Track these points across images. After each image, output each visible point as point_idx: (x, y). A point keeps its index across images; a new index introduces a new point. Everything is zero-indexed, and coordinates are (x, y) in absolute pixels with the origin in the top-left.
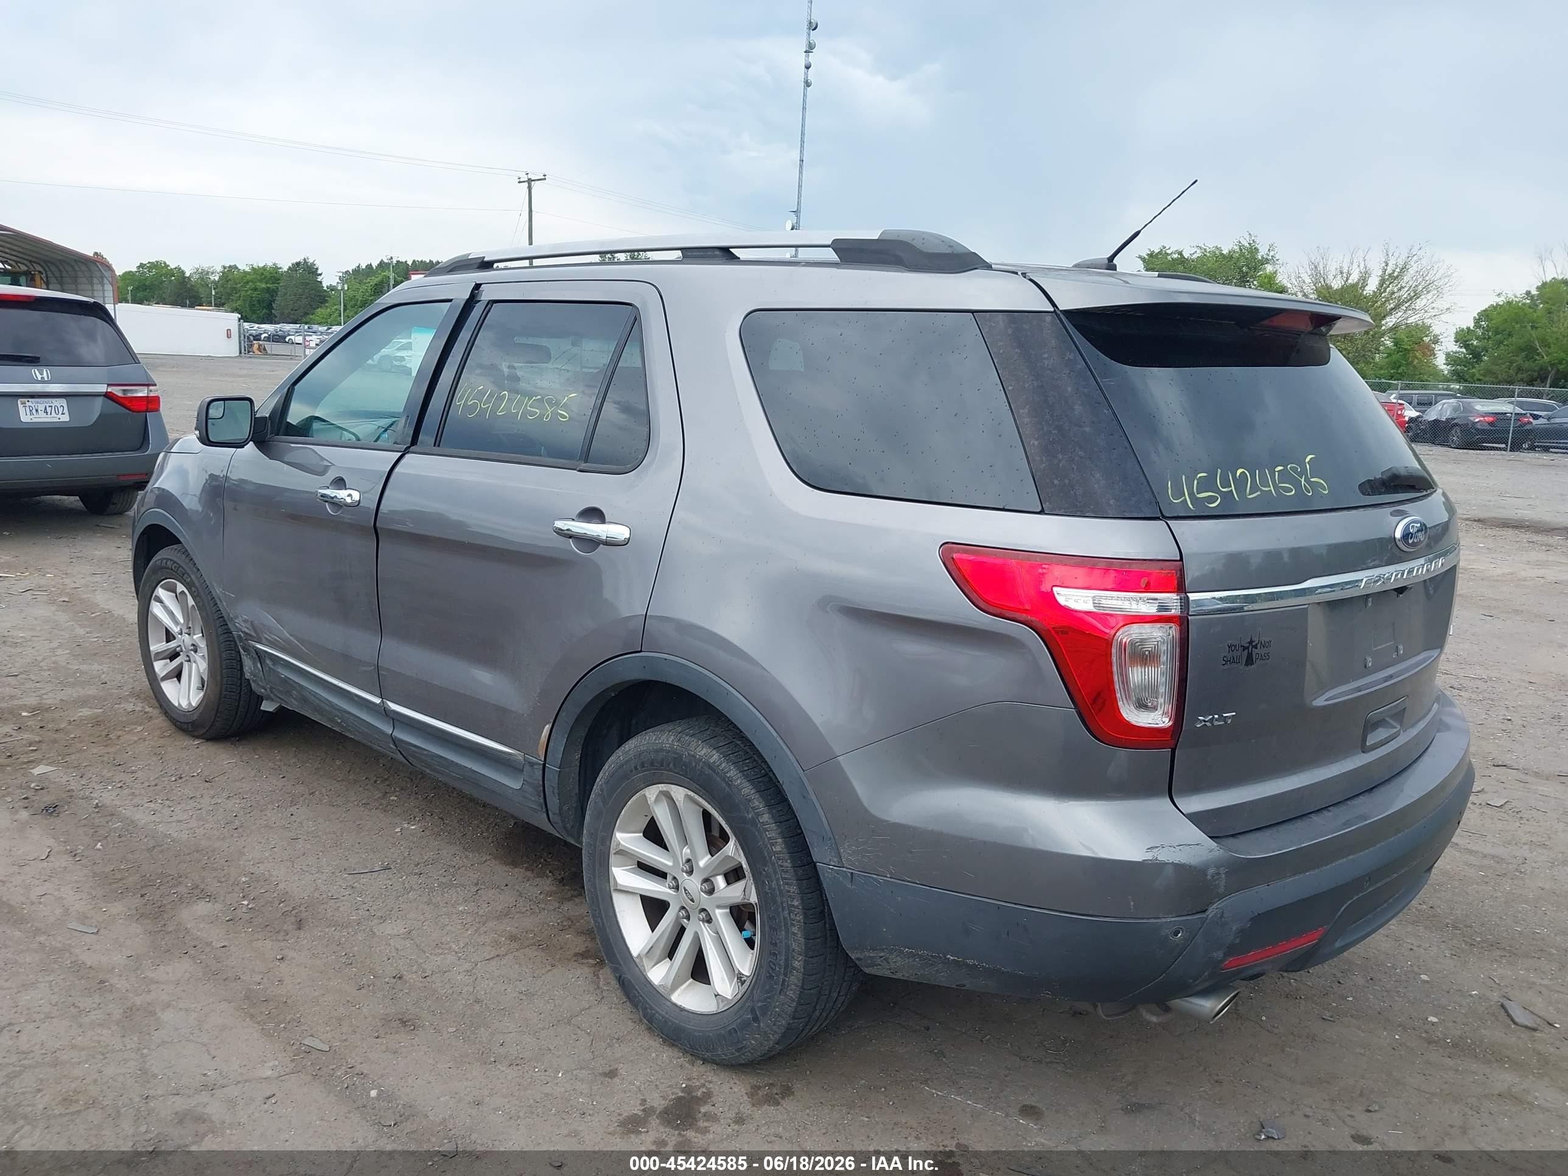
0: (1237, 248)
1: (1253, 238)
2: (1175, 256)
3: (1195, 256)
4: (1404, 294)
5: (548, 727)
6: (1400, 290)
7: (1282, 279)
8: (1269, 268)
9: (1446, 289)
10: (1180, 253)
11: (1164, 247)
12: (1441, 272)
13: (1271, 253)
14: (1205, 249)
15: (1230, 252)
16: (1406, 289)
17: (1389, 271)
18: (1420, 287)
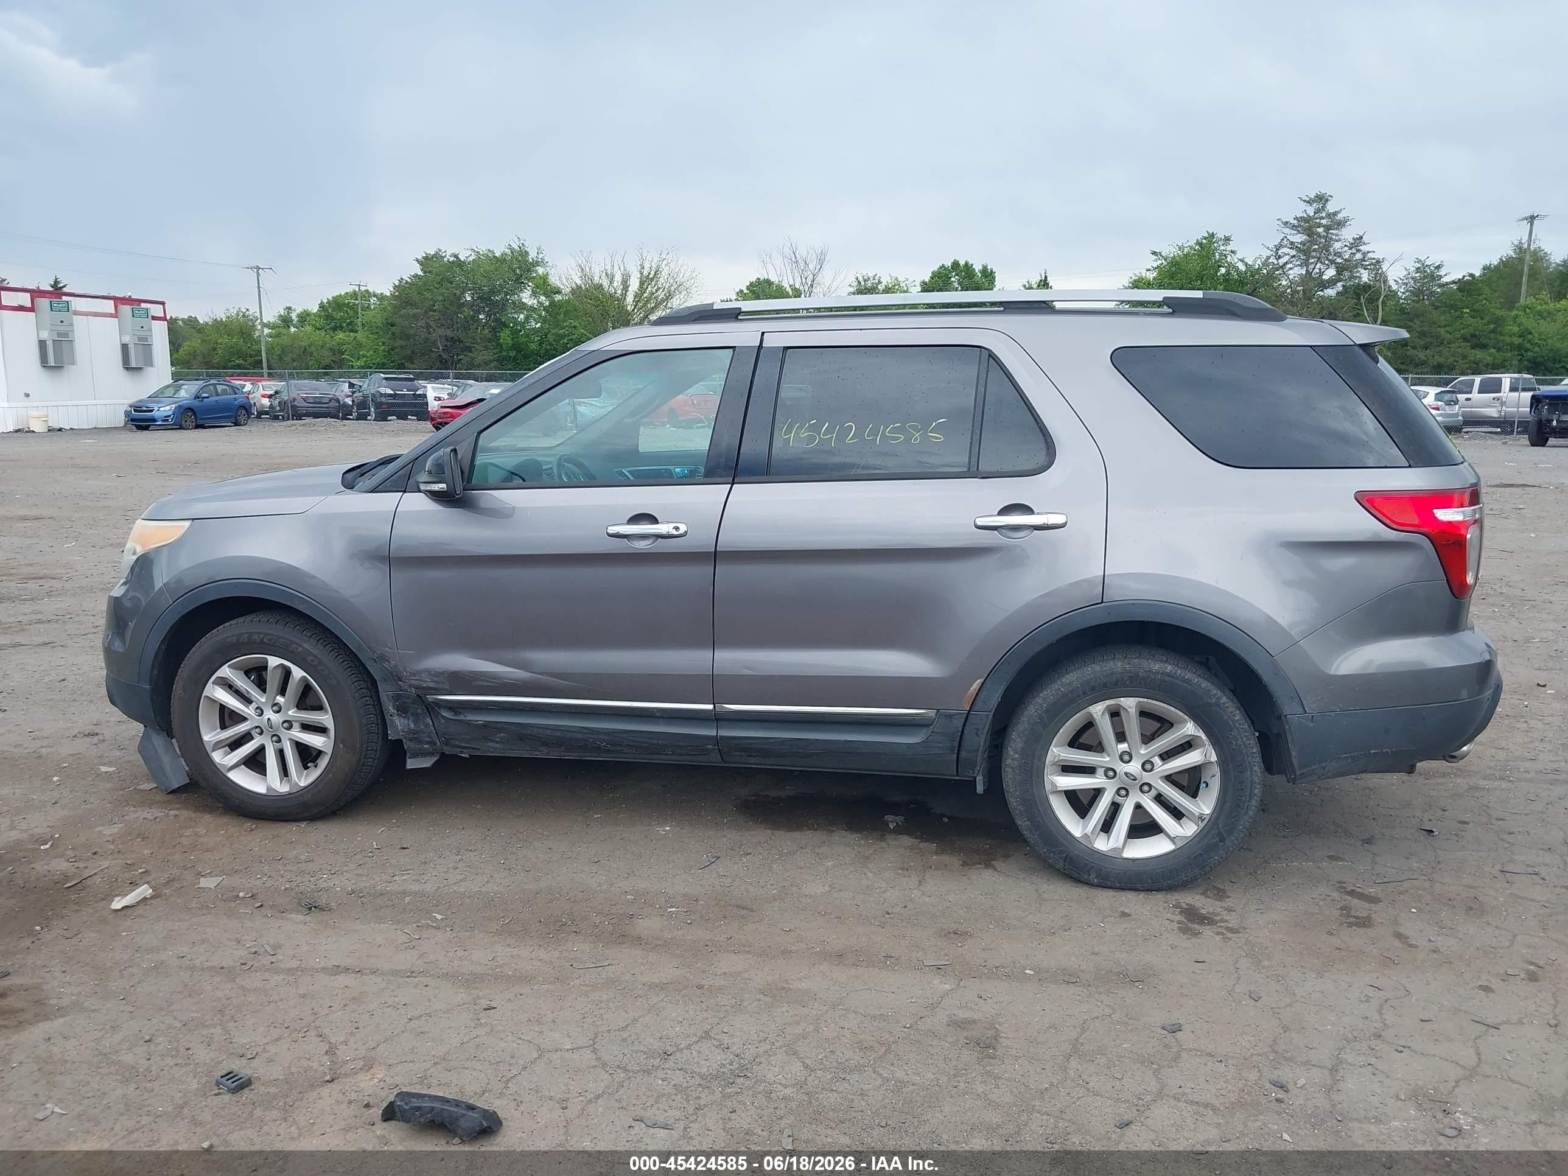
0: (508, 251)
1: (522, 242)
2: (452, 259)
3: (471, 259)
4: (661, 295)
5: (979, 682)
6: (657, 291)
7: (554, 280)
8: (540, 270)
9: (694, 290)
10: (456, 256)
11: (440, 250)
12: (688, 274)
13: (541, 256)
14: (478, 252)
15: (502, 255)
16: (661, 290)
17: (645, 273)
18: (673, 289)
